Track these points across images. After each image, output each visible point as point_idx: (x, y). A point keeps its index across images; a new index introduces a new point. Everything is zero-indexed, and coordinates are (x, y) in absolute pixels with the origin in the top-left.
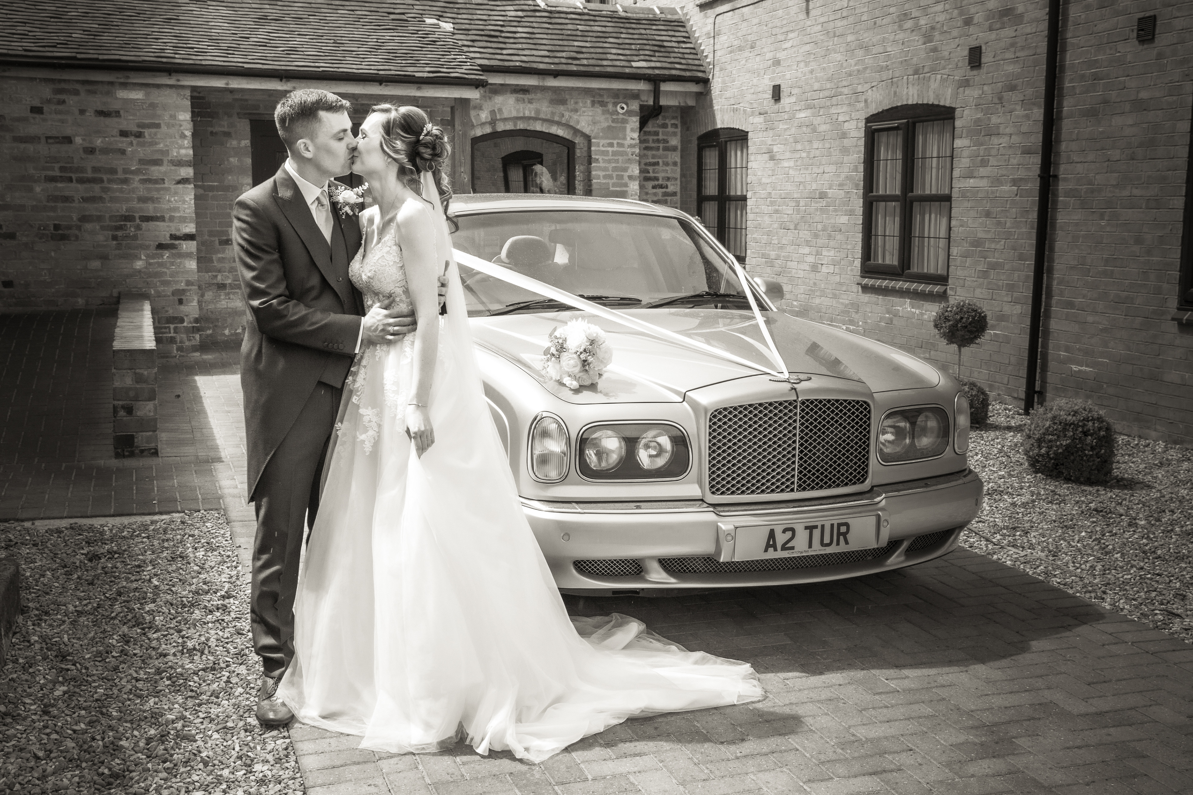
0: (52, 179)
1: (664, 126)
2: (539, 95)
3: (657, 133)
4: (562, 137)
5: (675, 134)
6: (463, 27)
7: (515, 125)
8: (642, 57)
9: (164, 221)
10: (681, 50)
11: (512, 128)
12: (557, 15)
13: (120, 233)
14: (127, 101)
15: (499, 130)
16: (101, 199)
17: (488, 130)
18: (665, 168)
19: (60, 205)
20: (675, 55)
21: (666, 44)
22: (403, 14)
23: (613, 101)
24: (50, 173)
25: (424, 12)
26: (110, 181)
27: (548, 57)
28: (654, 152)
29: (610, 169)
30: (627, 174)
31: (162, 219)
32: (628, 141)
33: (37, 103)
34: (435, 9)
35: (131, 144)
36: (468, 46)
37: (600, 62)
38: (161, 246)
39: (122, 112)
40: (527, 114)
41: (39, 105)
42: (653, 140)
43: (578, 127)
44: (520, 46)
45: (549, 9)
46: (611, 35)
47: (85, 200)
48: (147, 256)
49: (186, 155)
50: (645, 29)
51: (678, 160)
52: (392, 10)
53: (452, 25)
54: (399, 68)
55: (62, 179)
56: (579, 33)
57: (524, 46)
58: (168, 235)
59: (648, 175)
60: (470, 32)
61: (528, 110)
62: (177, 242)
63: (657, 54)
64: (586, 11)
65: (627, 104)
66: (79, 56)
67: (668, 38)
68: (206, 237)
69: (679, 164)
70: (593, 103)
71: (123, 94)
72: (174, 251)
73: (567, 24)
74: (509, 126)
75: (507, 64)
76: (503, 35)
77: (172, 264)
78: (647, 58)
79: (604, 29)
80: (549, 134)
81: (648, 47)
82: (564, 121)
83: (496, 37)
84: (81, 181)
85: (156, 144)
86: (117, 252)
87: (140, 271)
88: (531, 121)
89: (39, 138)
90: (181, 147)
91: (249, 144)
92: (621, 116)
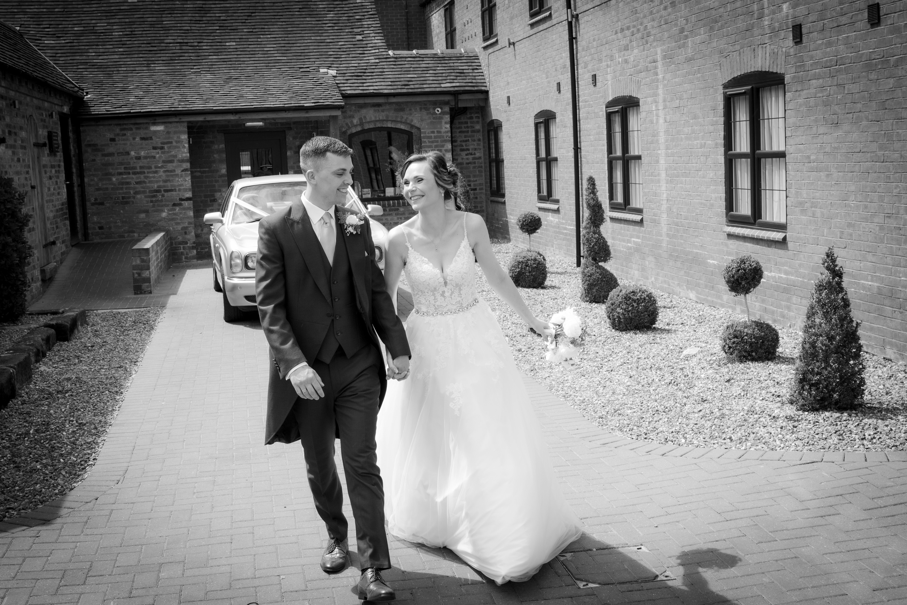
0: (121, 174)
1: (471, 118)
2: (388, 107)
3: (466, 123)
4: (404, 130)
5: (478, 122)
6: (342, 72)
7: (375, 125)
8: (448, 81)
9: (176, 191)
10: (474, 74)
11: (374, 127)
12: (400, 60)
13: (154, 199)
14: (155, 132)
15: (366, 128)
16: (145, 182)
17: (359, 129)
18: (473, 143)
19: (125, 186)
20: (469, 77)
21: (465, 71)
22: (308, 67)
23: (433, 107)
24: (119, 171)
25: (320, 65)
26: (148, 173)
27: (391, 85)
28: (466, 134)
29: (433, 146)
30: (444, 149)
31: (175, 190)
32: (443, 130)
33: (112, 136)
34: (327, 62)
35: (158, 153)
36: (344, 83)
37: (422, 86)
38: (174, 205)
39: (153, 137)
40: (381, 118)
41: (114, 137)
42: (464, 127)
43: (412, 123)
44: (374, 80)
45: (395, 56)
46: (431, 69)
47: (137, 183)
48: (169, 210)
49: (186, 157)
50: (453, 63)
51: (481, 138)
52: (302, 66)
53: (335, 71)
54: (296, 102)
55: (125, 173)
56: (412, 69)
57: (377, 80)
58: (178, 199)
59: (463, 148)
60: (346, 75)
61: (382, 116)
62: (183, 202)
63: (458, 78)
64: (418, 55)
65: (441, 109)
66: (132, 111)
67: (467, 68)
68: (203, 198)
69: (482, 140)
70: (421, 109)
71: (153, 128)
72: (181, 207)
73: (405, 64)
74: (372, 126)
75: (365, 92)
76: (365, 74)
77: (181, 213)
78: (451, 81)
79: (427, 65)
80: (396, 128)
81: (453, 74)
82: (403, 120)
83: (361, 76)
84: (134, 173)
85: (171, 152)
86: (153, 209)
87: (164, 218)
88: (385, 122)
89: (114, 154)
90: (184, 152)
91: (224, 147)
92: (438, 116)
